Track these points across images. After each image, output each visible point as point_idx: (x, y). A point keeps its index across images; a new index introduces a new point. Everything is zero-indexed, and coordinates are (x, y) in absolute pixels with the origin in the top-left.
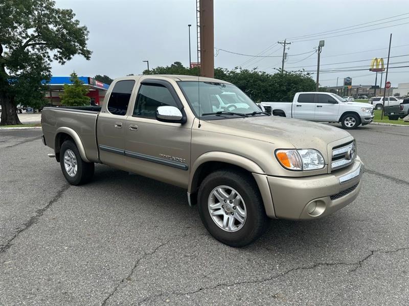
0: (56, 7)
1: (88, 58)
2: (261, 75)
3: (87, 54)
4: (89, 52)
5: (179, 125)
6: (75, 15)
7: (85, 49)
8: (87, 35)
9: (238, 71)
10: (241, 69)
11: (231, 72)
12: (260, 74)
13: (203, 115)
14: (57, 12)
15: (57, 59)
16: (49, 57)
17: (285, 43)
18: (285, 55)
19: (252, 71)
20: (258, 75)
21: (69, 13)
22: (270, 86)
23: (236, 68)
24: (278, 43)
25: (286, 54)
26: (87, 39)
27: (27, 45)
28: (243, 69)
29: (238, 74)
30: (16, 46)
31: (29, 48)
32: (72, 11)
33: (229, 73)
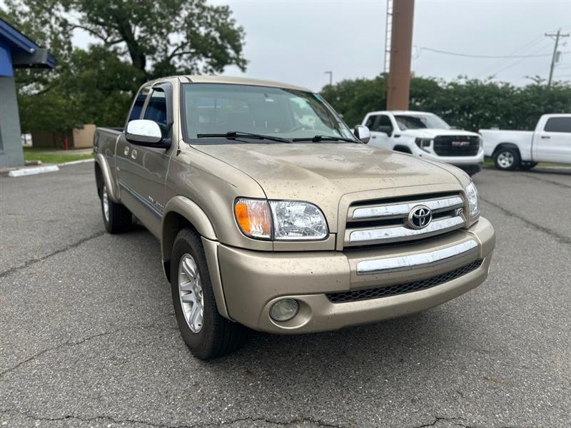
0: (208, 4)
1: (243, 69)
2: (503, 88)
3: (242, 64)
4: (244, 62)
5: (161, 150)
6: (231, 12)
7: (241, 57)
8: (243, 38)
9: (462, 82)
10: (466, 78)
11: (451, 84)
12: (500, 86)
13: (199, 136)
14: (210, 9)
15: (206, 72)
16: (197, 69)
17: (558, 35)
18: (556, 55)
19: (485, 81)
20: (497, 87)
21: (225, 11)
22: (516, 105)
23: (460, 77)
24: (546, 35)
25: (559, 53)
26: (244, 44)
27: (173, 55)
28: (470, 78)
29: (461, 86)
30: (161, 57)
31: (175, 59)
32: (228, 7)
33: (446, 84)
